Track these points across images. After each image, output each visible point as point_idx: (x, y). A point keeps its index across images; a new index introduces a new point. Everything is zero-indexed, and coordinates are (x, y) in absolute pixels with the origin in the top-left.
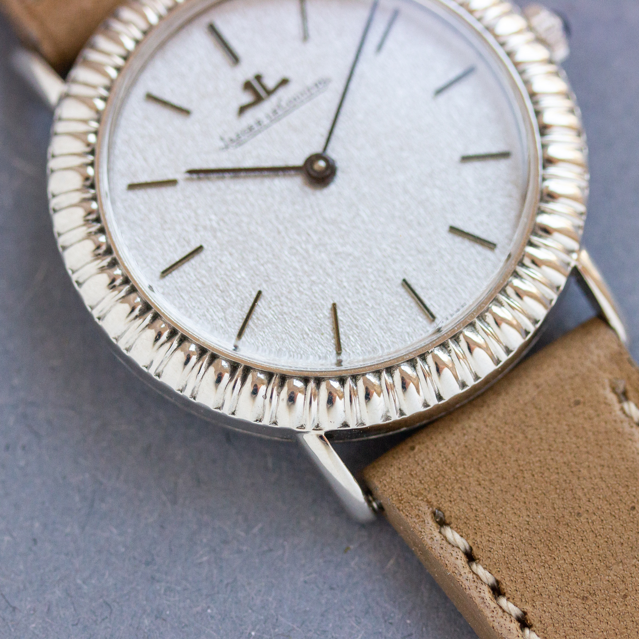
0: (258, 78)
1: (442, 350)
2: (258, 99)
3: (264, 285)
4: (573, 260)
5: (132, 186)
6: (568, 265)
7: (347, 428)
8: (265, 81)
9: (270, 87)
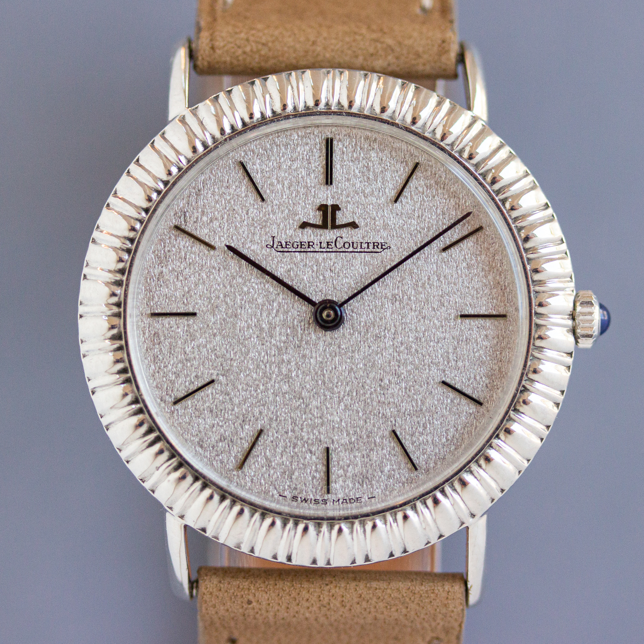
0: (336, 208)
1: (315, 527)
2: (324, 226)
3: (221, 378)
4: (469, 521)
5: (177, 228)
6: (463, 523)
7: (203, 533)
8: (339, 214)
9: (338, 222)
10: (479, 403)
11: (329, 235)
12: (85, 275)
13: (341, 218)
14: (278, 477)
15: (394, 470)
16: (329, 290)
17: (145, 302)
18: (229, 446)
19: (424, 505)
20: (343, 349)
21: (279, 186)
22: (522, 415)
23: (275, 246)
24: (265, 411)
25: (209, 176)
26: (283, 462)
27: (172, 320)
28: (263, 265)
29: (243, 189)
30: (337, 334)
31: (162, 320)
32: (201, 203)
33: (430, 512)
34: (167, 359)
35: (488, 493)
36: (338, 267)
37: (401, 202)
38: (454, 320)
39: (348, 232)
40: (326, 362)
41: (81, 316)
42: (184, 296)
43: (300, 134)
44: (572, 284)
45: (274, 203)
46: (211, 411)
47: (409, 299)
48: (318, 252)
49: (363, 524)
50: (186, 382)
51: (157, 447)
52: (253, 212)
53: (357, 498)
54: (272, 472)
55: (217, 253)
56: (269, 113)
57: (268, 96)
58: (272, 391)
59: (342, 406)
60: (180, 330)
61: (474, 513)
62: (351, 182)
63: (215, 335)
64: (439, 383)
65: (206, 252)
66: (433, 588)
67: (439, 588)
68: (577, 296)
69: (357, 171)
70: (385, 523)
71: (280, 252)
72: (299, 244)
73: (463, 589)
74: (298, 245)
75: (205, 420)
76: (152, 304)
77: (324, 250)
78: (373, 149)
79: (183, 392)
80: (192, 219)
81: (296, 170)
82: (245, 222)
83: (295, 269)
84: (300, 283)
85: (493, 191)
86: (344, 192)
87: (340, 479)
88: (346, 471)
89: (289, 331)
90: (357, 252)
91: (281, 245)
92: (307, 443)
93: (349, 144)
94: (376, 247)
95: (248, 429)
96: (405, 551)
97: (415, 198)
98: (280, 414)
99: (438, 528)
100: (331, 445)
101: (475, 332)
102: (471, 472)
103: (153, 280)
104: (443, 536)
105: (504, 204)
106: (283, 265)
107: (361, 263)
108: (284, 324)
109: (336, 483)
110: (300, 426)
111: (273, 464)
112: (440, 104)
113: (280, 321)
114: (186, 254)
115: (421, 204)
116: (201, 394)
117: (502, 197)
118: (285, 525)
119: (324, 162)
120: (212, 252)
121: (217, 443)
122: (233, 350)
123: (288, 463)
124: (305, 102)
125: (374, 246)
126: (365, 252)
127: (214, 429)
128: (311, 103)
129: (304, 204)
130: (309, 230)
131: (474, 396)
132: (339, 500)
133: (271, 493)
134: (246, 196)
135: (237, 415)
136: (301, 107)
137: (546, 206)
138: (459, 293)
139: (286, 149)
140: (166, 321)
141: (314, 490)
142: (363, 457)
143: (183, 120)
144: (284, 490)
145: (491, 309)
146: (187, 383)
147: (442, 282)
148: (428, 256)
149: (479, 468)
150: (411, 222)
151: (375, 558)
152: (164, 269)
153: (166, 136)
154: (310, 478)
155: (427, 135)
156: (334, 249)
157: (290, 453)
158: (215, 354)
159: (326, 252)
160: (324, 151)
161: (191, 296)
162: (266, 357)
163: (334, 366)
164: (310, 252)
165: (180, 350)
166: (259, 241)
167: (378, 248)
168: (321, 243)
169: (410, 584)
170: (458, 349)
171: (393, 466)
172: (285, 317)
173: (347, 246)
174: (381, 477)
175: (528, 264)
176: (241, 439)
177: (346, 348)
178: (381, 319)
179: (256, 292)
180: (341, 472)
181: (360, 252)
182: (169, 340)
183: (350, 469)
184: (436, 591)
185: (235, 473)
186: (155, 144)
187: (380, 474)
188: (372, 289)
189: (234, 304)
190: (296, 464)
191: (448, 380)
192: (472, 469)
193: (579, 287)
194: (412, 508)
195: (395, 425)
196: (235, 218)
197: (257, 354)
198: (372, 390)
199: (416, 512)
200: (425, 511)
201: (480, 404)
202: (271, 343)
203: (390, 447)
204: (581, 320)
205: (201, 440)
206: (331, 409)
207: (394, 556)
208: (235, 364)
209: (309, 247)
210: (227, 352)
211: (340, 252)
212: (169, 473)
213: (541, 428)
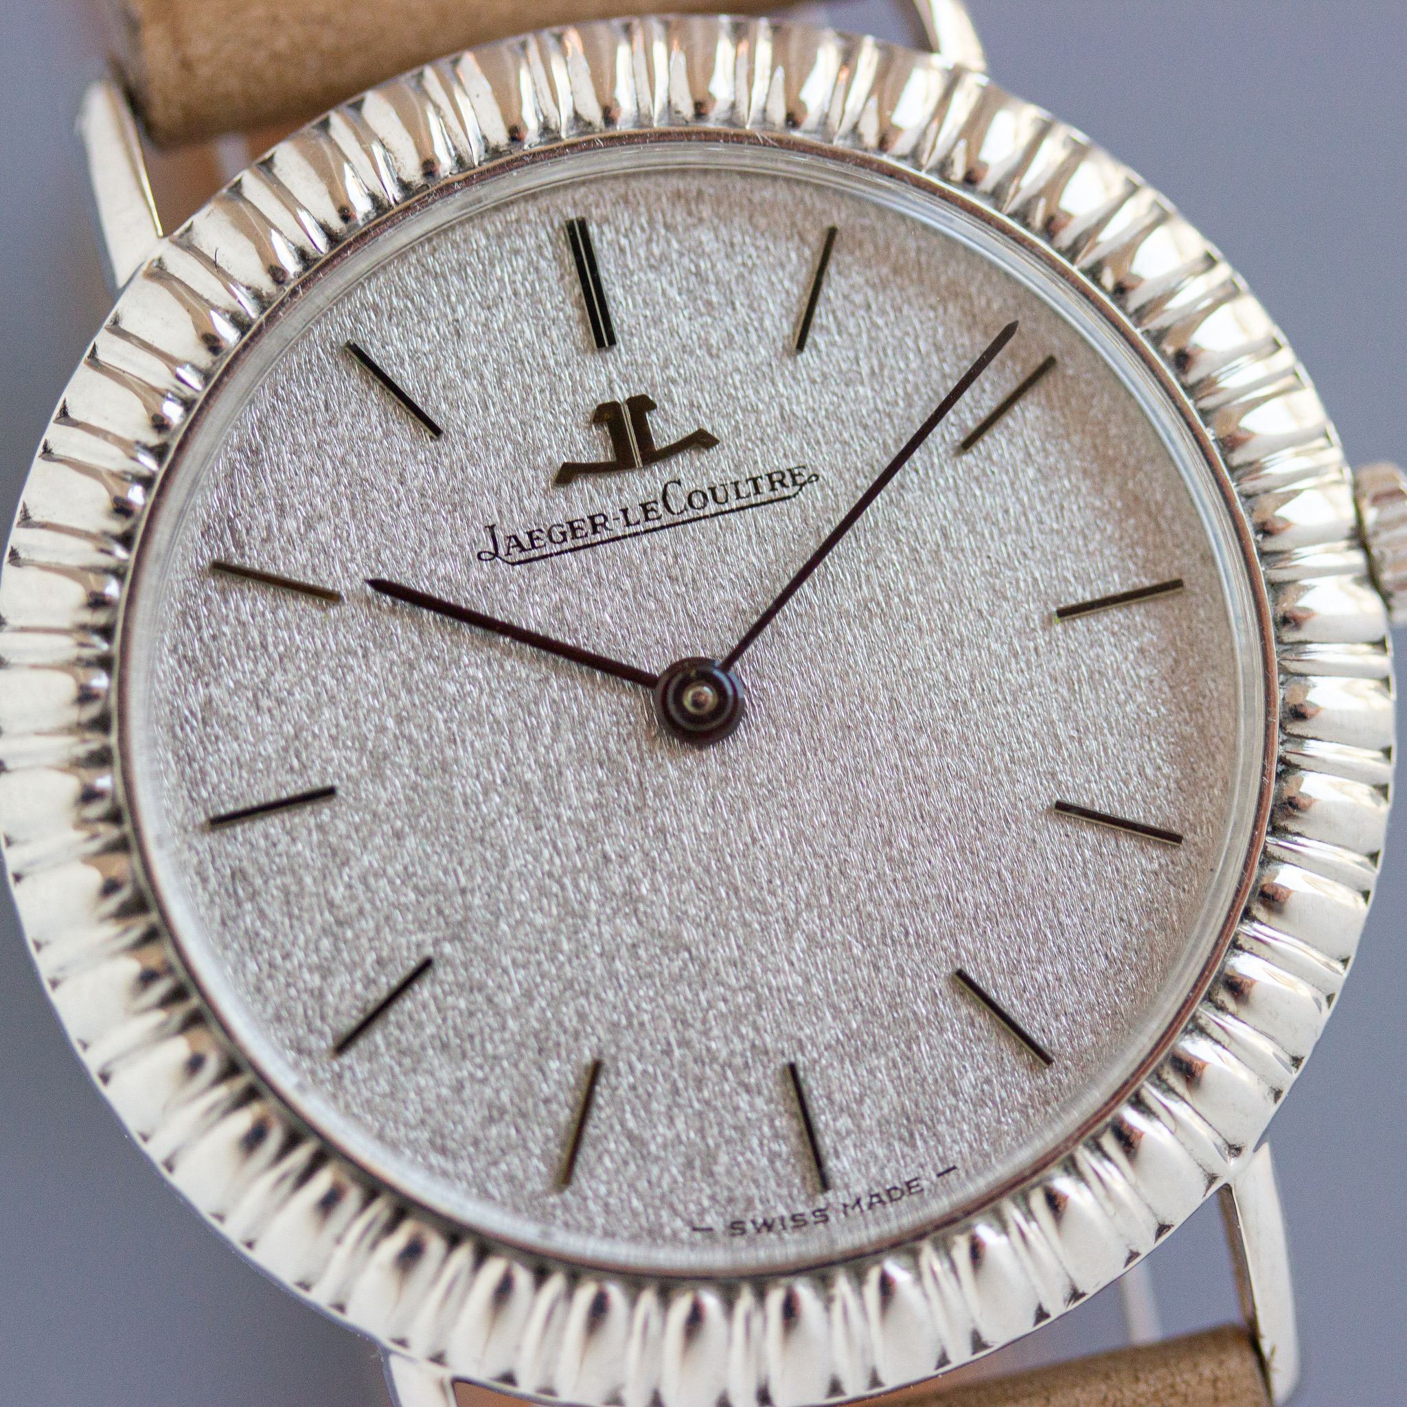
0: (641, 405)
1: (815, 1288)
2: (621, 463)
3: (447, 948)
4: (1229, 1170)
5: (221, 568)
6: (1212, 1179)
7: (507, 1388)
8: (654, 421)
9: (659, 444)
10: (1169, 838)
11: (643, 483)
13: (664, 431)
14: (675, 1182)
15: (988, 1081)
16: (680, 634)
17: (185, 793)
18: (518, 1131)
19: (1098, 1154)
20: (762, 785)
21: (472, 385)
22: (1300, 840)
23: (502, 552)
24: (594, 1009)
25: (273, 406)
26: (678, 1136)
27: (273, 825)
28: (483, 608)
29: (374, 419)
30: (734, 747)
31: (243, 831)
32: (268, 486)
33: (1117, 1166)
34: (285, 935)
35: (1262, 1077)
36: (690, 566)
37: (815, 345)
38: (1044, 629)
39: (692, 464)
40: (725, 833)
41: (18, 878)
42: (286, 750)
43: (490, 228)
44: (1335, 454)
45: (469, 433)
46: (445, 1046)
47: (907, 603)
48: (624, 537)
49: (944, 1248)
50: (353, 983)
51: (323, 1182)
52: (417, 472)
53: (908, 1184)
54: (655, 1170)
55: (347, 609)
56: (393, 193)
57: (378, 151)
58: (598, 949)
59: (800, 942)
60: (300, 846)
61: (1237, 1143)
62: (666, 326)
63: (399, 835)
64: (1049, 810)
65: (318, 615)
66: (1169, 1381)
67: (1186, 1376)
68: (1356, 486)
69: (673, 292)
70: (1004, 1229)
71: (520, 563)
72: (566, 528)
73: (1251, 1362)
74: (563, 534)
75: (432, 1074)
76: (204, 794)
77: (640, 528)
78: (701, 220)
79: (354, 1013)
80: (255, 533)
81: (504, 330)
82: (404, 507)
83: (574, 600)
84: (598, 635)
85: (1059, 251)
86: (654, 357)
87: (848, 1142)
88: (856, 1117)
89: (600, 772)
90: (732, 511)
91: (519, 544)
92: (730, 1066)
93: (632, 223)
94: (777, 485)
95: (558, 1071)
96: (1076, 1295)
97: (851, 324)
98: (638, 1007)
99: (1150, 1207)
100: (799, 1056)
101: (1107, 647)
102: (1202, 1031)
103: (192, 729)
104: (1169, 1227)
105: (1096, 279)
106: (537, 598)
107: (749, 537)
108: (581, 757)
109: (838, 1157)
110: (698, 1025)
111: (653, 1148)
112: (848, 58)
113: (569, 750)
114: (263, 636)
115: (870, 338)
116: (406, 1004)
117: (1086, 260)
118: (729, 1304)
119: (578, 289)
120: (333, 612)
121: (483, 1128)
122: (461, 864)
123: (692, 1135)
124: (484, 138)
125: (772, 483)
126: (752, 506)
127: (467, 1093)
128: (500, 137)
129: (550, 417)
130: (584, 487)
131: (1152, 824)
132: (858, 1202)
133: (668, 1231)
134: (386, 435)
135: (518, 1038)
136: (476, 153)
137: (1210, 262)
138: (1038, 554)
139: (464, 280)
140: (256, 830)
141: (784, 1192)
142: (895, 1066)
143: (159, 273)
144: (702, 1212)
145: (1137, 575)
146: (359, 987)
147: (983, 536)
148: (927, 474)
149: (1220, 1014)
150: (856, 393)
151: (996, 1337)
152: (215, 691)
153: (124, 325)
154: (765, 1162)
155: (838, 144)
156: (667, 519)
157: (691, 1106)
158: (416, 888)
159: (646, 532)
160: (569, 258)
161: (307, 746)
162: (557, 860)
163: (749, 840)
164: (603, 542)
165: (314, 900)
166: (456, 549)
167: (783, 485)
168: (625, 511)
169: (1103, 1387)
170: (1074, 707)
171: (981, 1070)
172: (580, 737)
173: (697, 501)
174: (957, 1108)
175: (1207, 425)
176: (547, 1101)
177: (770, 781)
178: (843, 677)
179: (481, 691)
180: (844, 1122)
181: (739, 509)
182: (279, 881)
183: (866, 1110)
184: (1182, 1388)
185: (553, 1199)
186: (101, 356)
187: (951, 1100)
188: (799, 602)
189: (432, 737)
190: (716, 1130)
191: (1071, 799)
192: (1202, 1022)
193: (1355, 456)
194: (1066, 1170)
195: (958, 956)
196: (373, 501)
197: (529, 858)
198: (872, 877)
199: (1081, 1177)
200: (1106, 1169)
201: (1177, 839)
202: (558, 818)
203: (959, 1020)
204: (1388, 544)
205: (438, 1132)
206: (771, 958)
207: (1047, 1316)
208: (477, 901)
209: (595, 532)
210: (446, 872)
211: (684, 522)
212: (374, 1245)
213: (1351, 860)
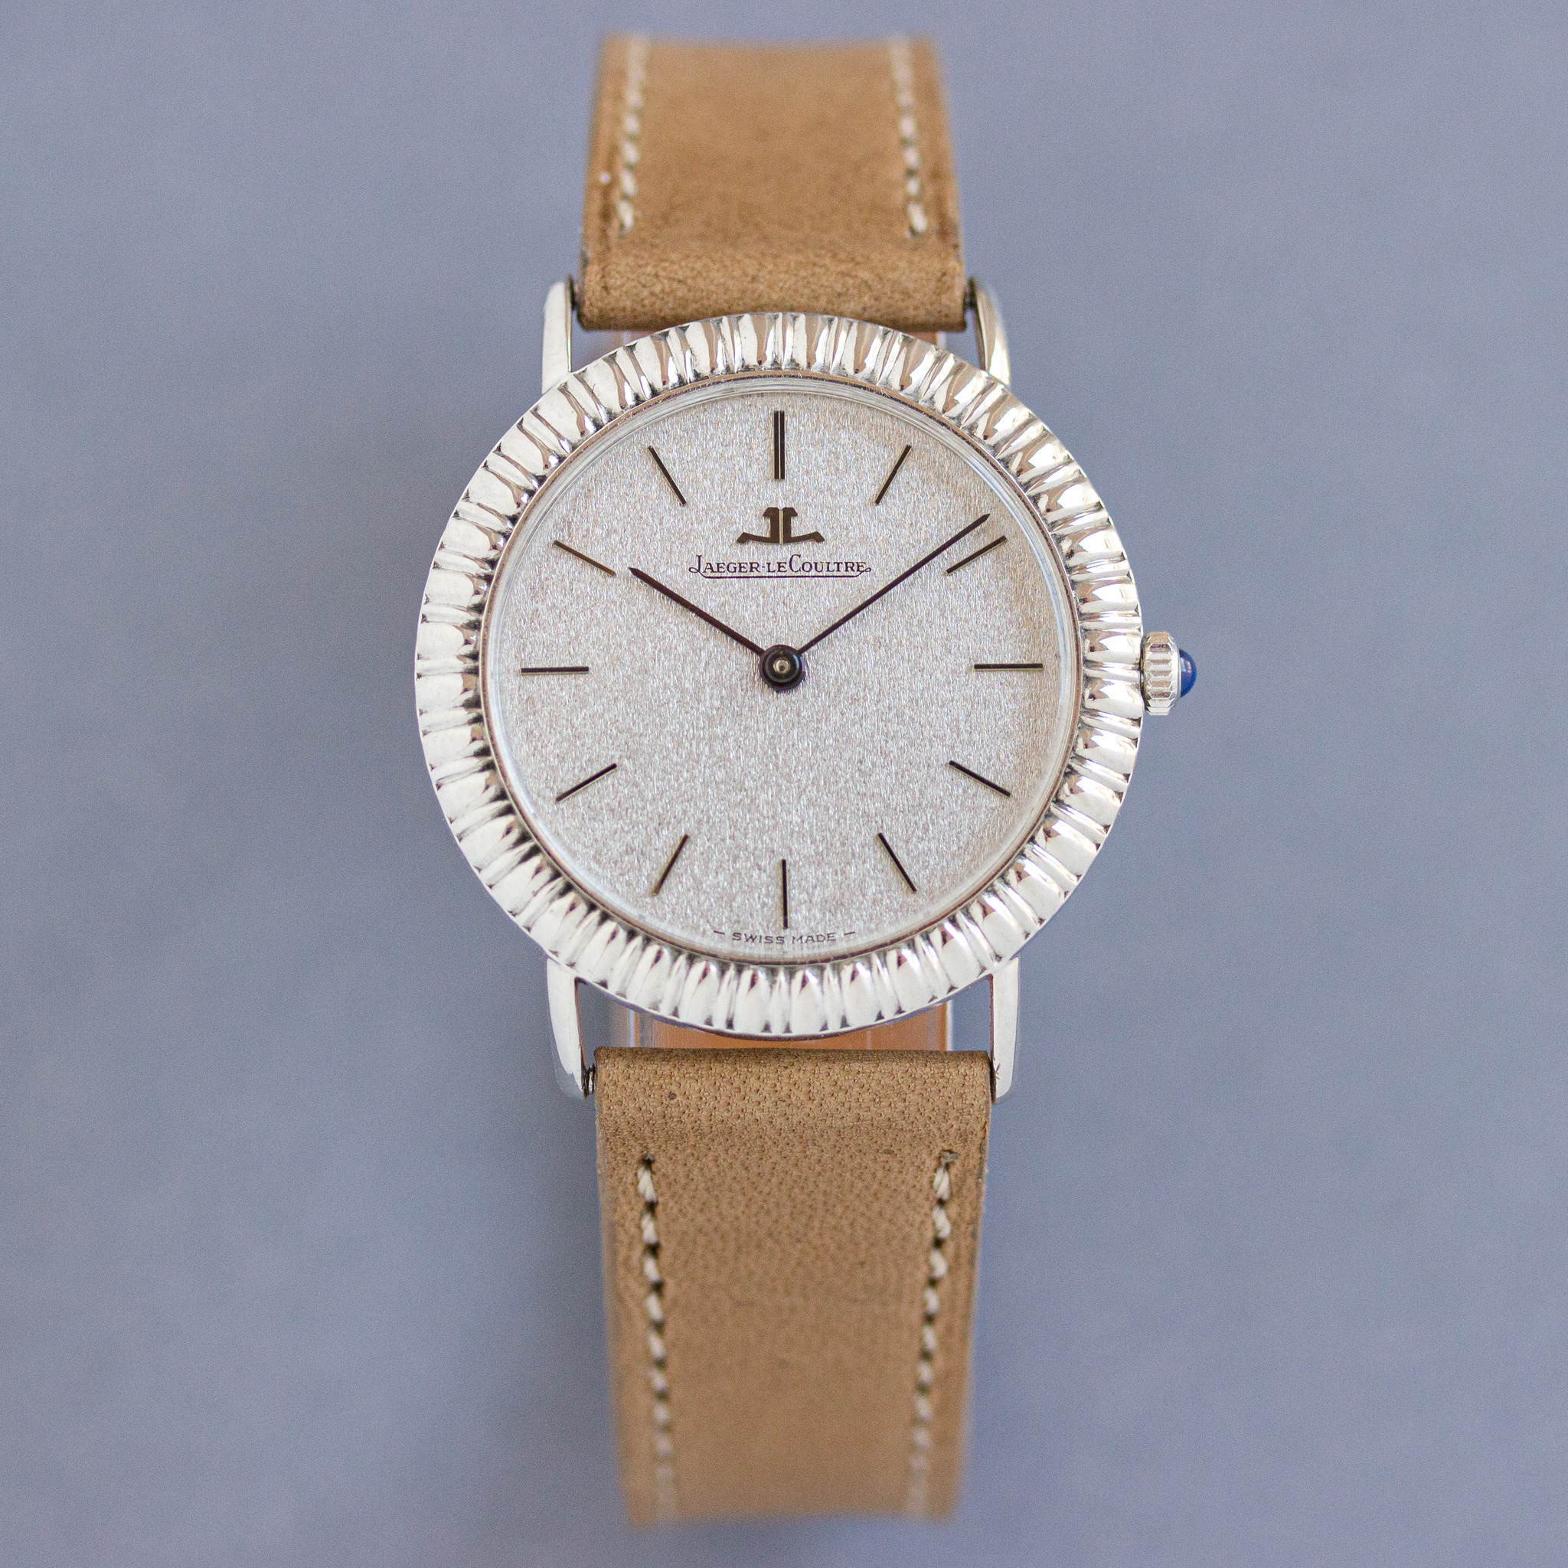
0: (790, 513)
1: (767, 974)
2: (773, 539)
3: (626, 762)
4: (993, 967)
5: (558, 544)
6: (983, 969)
7: (602, 988)
8: (795, 522)
9: (795, 533)
10: (1005, 792)
11: (781, 552)
12: (424, 616)
13: (798, 528)
14: (712, 905)
15: (880, 892)
16: (783, 632)
17: (513, 653)
18: (639, 861)
19: (927, 941)
20: (804, 717)
21: (707, 483)
22: (1069, 809)
23: (702, 570)
24: (692, 809)
25: (604, 470)
26: (718, 883)
27: (554, 679)
28: (686, 597)
29: (654, 488)
30: (794, 696)
31: (538, 679)
32: (592, 509)
33: (936, 951)
34: (545, 736)
35: (1021, 924)
36: (795, 597)
37: (886, 503)
38: (966, 673)
39: (808, 549)
40: (780, 737)
41: (419, 676)
42: (569, 644)
43: (736, 407)
44: (1138, 620)
45: (700, 507)
46: (613, 810)
47: (900, 644)
48: (765, 577)
49: (837, 970)
50: (574, 768)
51: (536, 861)
52: (669, 521)
53: (828, 935)
54: (702, 898)
55: (616, 580)
56: (689, 376)
57: (688, 353)
58: (701, 780)
59: (804, 801)
60: (564, 693)
61: (1001, 954)
62: (812, 476)
63: (616, 699)
64: (946, 765)
65: (601, 580)
66: (942, 1070)
67: (951, 1070)
68: (1145, 639)
69: (820, 460)
70: (870, 968)
71: (710, 577)
72: (737, 566)
73: (987, 1071)
74: (735, 568)
75: (603, 823)
76: (523, 656)
77: (774, 574)
78: (844, 427)
79: (571, 783)
80: (580, 531)
81: (732, 458)
82: (658, 536)
83: (732, 602)
84: (740, 623)
85: (1020, 484)
86: (802, 490)
87: (803, 906)
88: (811, 896)
89: (724, 692)
90: (823, 577)
91: (711, 568)
92: (753, 854)
93: (808, 420)
94: (849, 569)
95: (666, 836)
96: (900, 1011)
97: (906, 497)
98: (714, 814)
99: (947, 975)
100: (789, 857)
101: (996, 690)
102: (995, 893)
103: (525, 621)
104: (956, 988)
105: (1035, 502)
106: (714, 597)
107: (828, 592)
108: (717, 682)
109: (796, 913)
110: (742, 830)
111: (704, 886)
112: (939, 360)
113: (711, 678)
114: (571, 583)
115: (914, 505)
116: (597, 785)
117: (1032, 492)
118: (723, 972)
119: (772, 447)
120: (610, 580)
121: (621, 856)
122: (643, 720)
123: (726, 884)
124: (743, 359)
125: (847, 567)
126: (834, 577)
127: (617, 835)
128: (752, 361)
129: (743, 508)
130: (752, 546)
131: (997, 784)
132: (801, 938)
133: (701, 929)
134: (659, 497)
135: (650, 815)
136: (737, 366)
137: (1098, 507)
138: (973, 634)
139: (716, 429)
140: (543, 680)
141: (765, 924)
142: (836, 874)
143: (564, 390)
144: (721, 924)
145: (1020, 657)
146: (577, 770)
147: (947, 618)
148: (926, 582)
149: (1006, 886)
150: (901, 532)
151: (855, 1023)
152: (540, 606)
153: (539, 412)
154: (759, 906)
155: (921, 403)
156: (790, 573)
157: (729, 870)
158: (617, 727)
159: (777, 577)
160: (772, 430)
161: (580, 644)
162: (691, 731)
163: (791, 743)
164: (753, 577)
165: (564, 722)
166: (679, 563)
167: (852, 570)
168: (769, 564)
169: (908, 1065)
170: (972, 716)
171: (880, 886)
172: (718, 672)
173: (807, 567)
174: (862, 903)
175: (1073, 589)
176: (656, 850)
177: (808, 717)
178: (859, 673)
179: (675, 637)
180: (804, 896)
181: (826, 576)
182: (549, 708)
183: (816, 892)
184: (947, 1075)
185: (648, 900)
186: (524, 425)
187: (861, 898)
188: (845, 630)
189: (644, 654)
190: (738, 885)
191: (959, 761)
192: (996, 888)
193: (1149, 625)
194: (909, 945)
195: (882, 827)
196: (643, 529)
197: (678, 726)
198: (848, 776)
199: (915, 951)
200: (929, 950)
201: (1008, 794)
202: (698, 710)
203: (875, 859)
204: (1153, 672)
205: (598, 852)
206: (787, 805)
207: (883, 1018)
208: (646, 742)
209: (751, 571)
210: (634, 723)
211: (797, 577)
212: (552, 901)
213: (1096, 827)
